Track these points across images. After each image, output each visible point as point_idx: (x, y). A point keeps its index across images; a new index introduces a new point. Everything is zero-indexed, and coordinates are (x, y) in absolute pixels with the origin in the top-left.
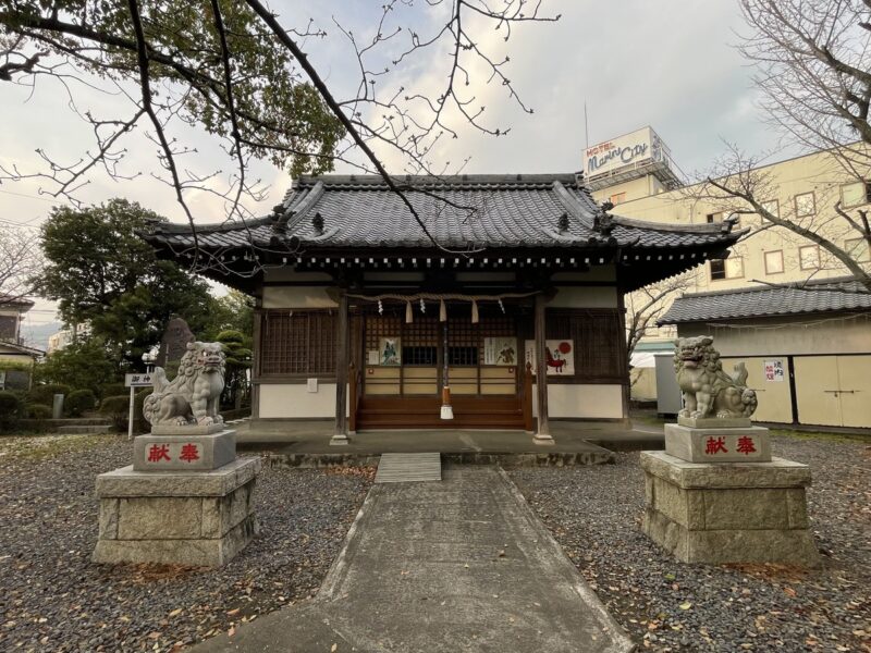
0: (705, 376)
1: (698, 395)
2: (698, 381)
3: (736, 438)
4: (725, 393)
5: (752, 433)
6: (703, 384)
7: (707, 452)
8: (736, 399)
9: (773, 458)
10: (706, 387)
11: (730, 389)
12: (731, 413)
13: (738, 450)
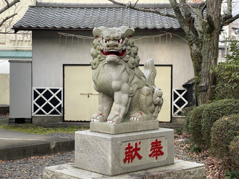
0: (125, 73)
1: (117, 95)
2: (119, 79)
3: (149, 142)
4: (140, 93)
5: (162, 135)
6: (123, 83)
7: (125, 161)
8: (149, 99)
9: (176, 160)
10: (125, 86)
11: (145, 88)
12: (144, 115)
13: (150, 156)
